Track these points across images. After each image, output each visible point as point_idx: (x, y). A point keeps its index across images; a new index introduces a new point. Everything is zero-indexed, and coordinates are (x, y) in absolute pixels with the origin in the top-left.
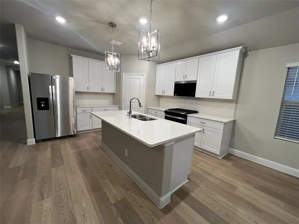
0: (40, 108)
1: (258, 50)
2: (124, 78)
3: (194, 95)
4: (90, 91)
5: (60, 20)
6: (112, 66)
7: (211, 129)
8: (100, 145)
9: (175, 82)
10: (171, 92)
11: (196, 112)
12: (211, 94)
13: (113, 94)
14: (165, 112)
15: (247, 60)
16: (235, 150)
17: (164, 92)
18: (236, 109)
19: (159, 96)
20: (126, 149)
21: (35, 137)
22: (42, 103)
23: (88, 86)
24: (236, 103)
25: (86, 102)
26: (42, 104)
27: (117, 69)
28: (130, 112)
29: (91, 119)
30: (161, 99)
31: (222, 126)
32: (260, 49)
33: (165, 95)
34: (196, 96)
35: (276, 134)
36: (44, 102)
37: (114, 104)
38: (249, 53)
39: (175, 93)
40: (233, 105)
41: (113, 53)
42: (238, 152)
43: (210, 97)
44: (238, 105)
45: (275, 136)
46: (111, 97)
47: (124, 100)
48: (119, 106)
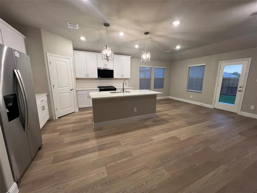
2: (49, 60)
3: (113, 77)
9: (98, 68)
10: (95, 75)
12: (122, 76)
17: (87, 75)
18: (128, 82)
33: (89, 78)
39: (99, 76)
44: (129, 80)
47: (54, 86)
48: (47, 94)
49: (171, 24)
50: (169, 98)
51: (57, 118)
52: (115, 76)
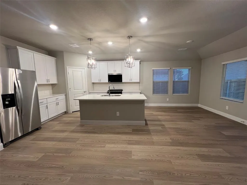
3: (121, 81)
12: (131, 80)
18: (139, 86)
33: (101, 82)
40: (138, 84)
44: (140, 84)
47: (70, 89)
48: (65, 94)
49: (139, 22)
50: (199, 106)
51: (71, 112)
52: (124, 80)
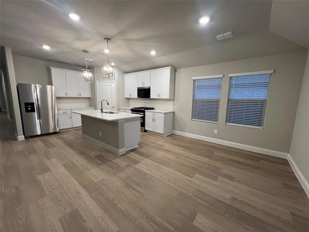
0: (27, 111)
1: (181, 68)
2: (97, 85)
4: (68, 97)
5: (46, 47)
6: (87, 78)
7: (159, 118)
8: (81, 136)
9: (138, 88)
10: (135, 95)
11: (153, 109)
13: (89, 98)
14: (131, 110)
15: (177, 74)
16: (175, 131)
17: (130, 95)
19: (129, 99)
20: (100, 132)
21: (24, 135)
22: (29, 106)
23: (66, 92)
24: (174, 101)
25: (65, 106)
26: (29, 108)
27: (91, 81)
28: (102, 110)
29: (71, 119)
30: (130, 101)
31: (163, 115)
32: (182, 68)
34: (151, 98)
35: (192, 118)
36: (30, 106)
37: (90, 106)
38: (177, 70)
39: (138, 96)
41: (87, 70)
42: (177, 132)
43: (159, 98)
45: (192, 119)
46: (88, 101)
